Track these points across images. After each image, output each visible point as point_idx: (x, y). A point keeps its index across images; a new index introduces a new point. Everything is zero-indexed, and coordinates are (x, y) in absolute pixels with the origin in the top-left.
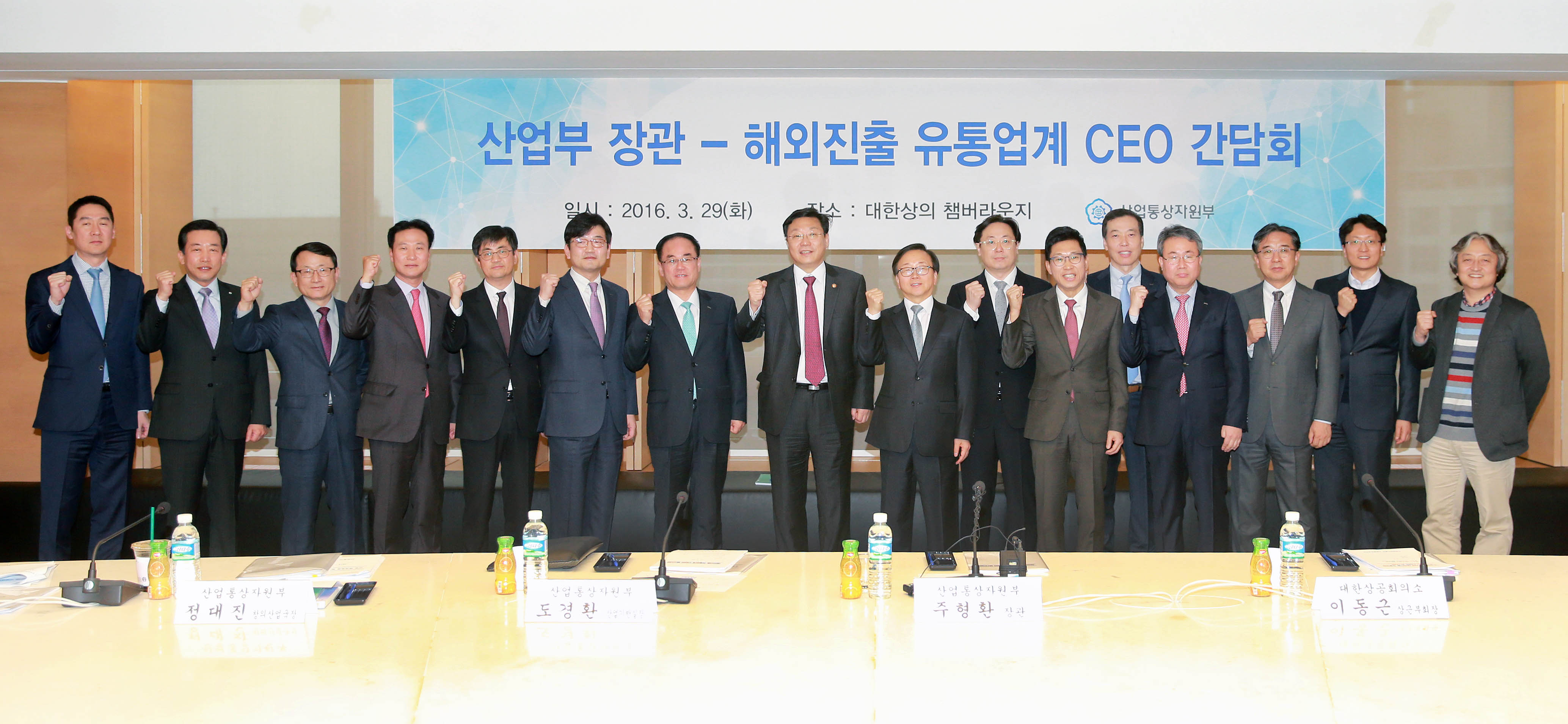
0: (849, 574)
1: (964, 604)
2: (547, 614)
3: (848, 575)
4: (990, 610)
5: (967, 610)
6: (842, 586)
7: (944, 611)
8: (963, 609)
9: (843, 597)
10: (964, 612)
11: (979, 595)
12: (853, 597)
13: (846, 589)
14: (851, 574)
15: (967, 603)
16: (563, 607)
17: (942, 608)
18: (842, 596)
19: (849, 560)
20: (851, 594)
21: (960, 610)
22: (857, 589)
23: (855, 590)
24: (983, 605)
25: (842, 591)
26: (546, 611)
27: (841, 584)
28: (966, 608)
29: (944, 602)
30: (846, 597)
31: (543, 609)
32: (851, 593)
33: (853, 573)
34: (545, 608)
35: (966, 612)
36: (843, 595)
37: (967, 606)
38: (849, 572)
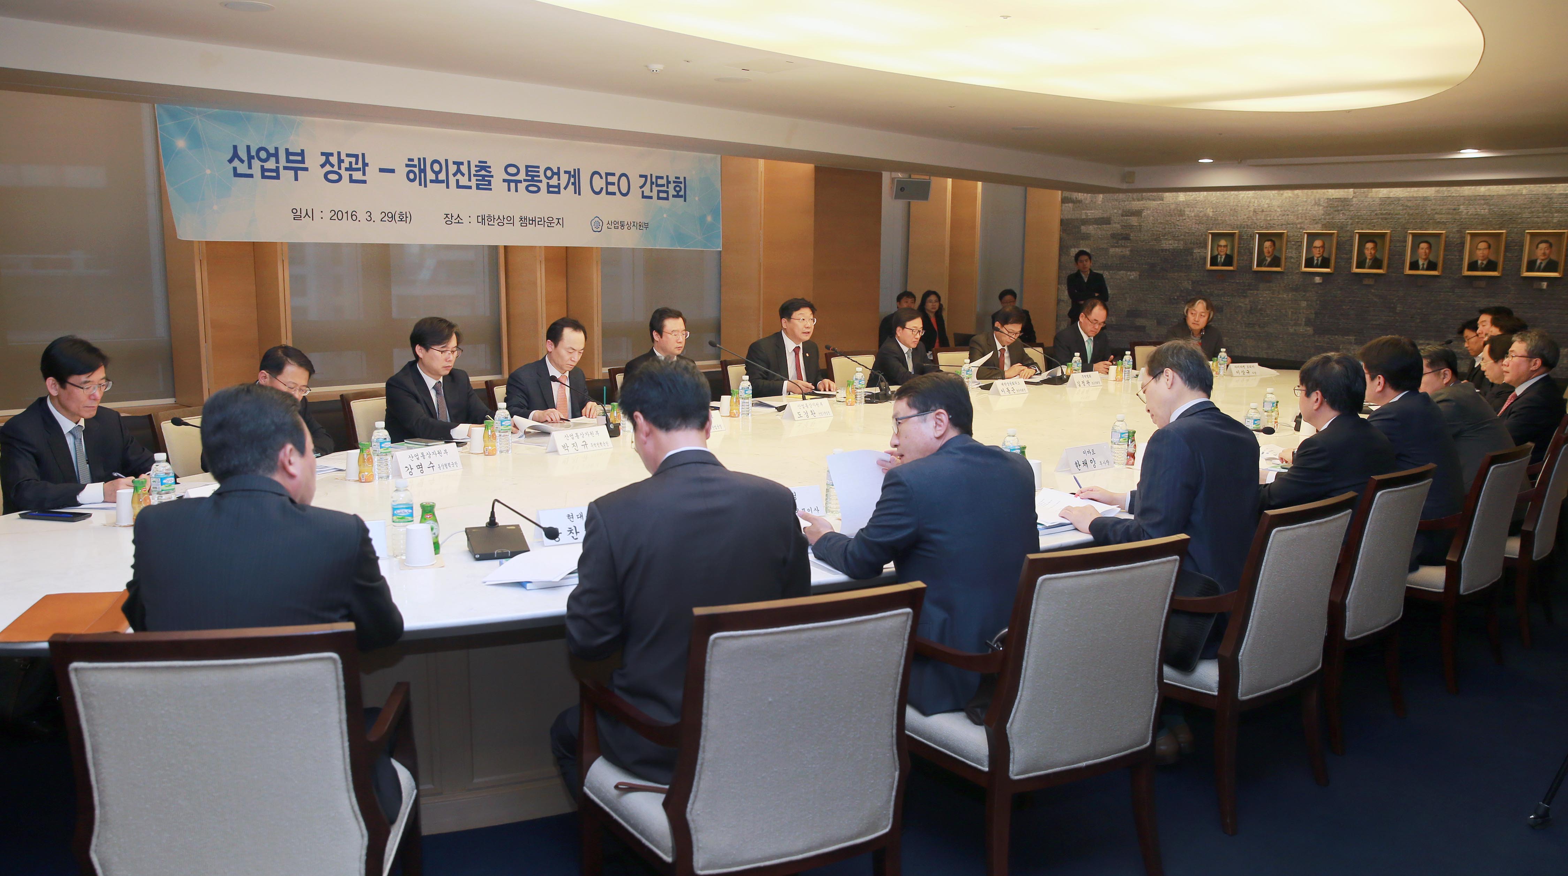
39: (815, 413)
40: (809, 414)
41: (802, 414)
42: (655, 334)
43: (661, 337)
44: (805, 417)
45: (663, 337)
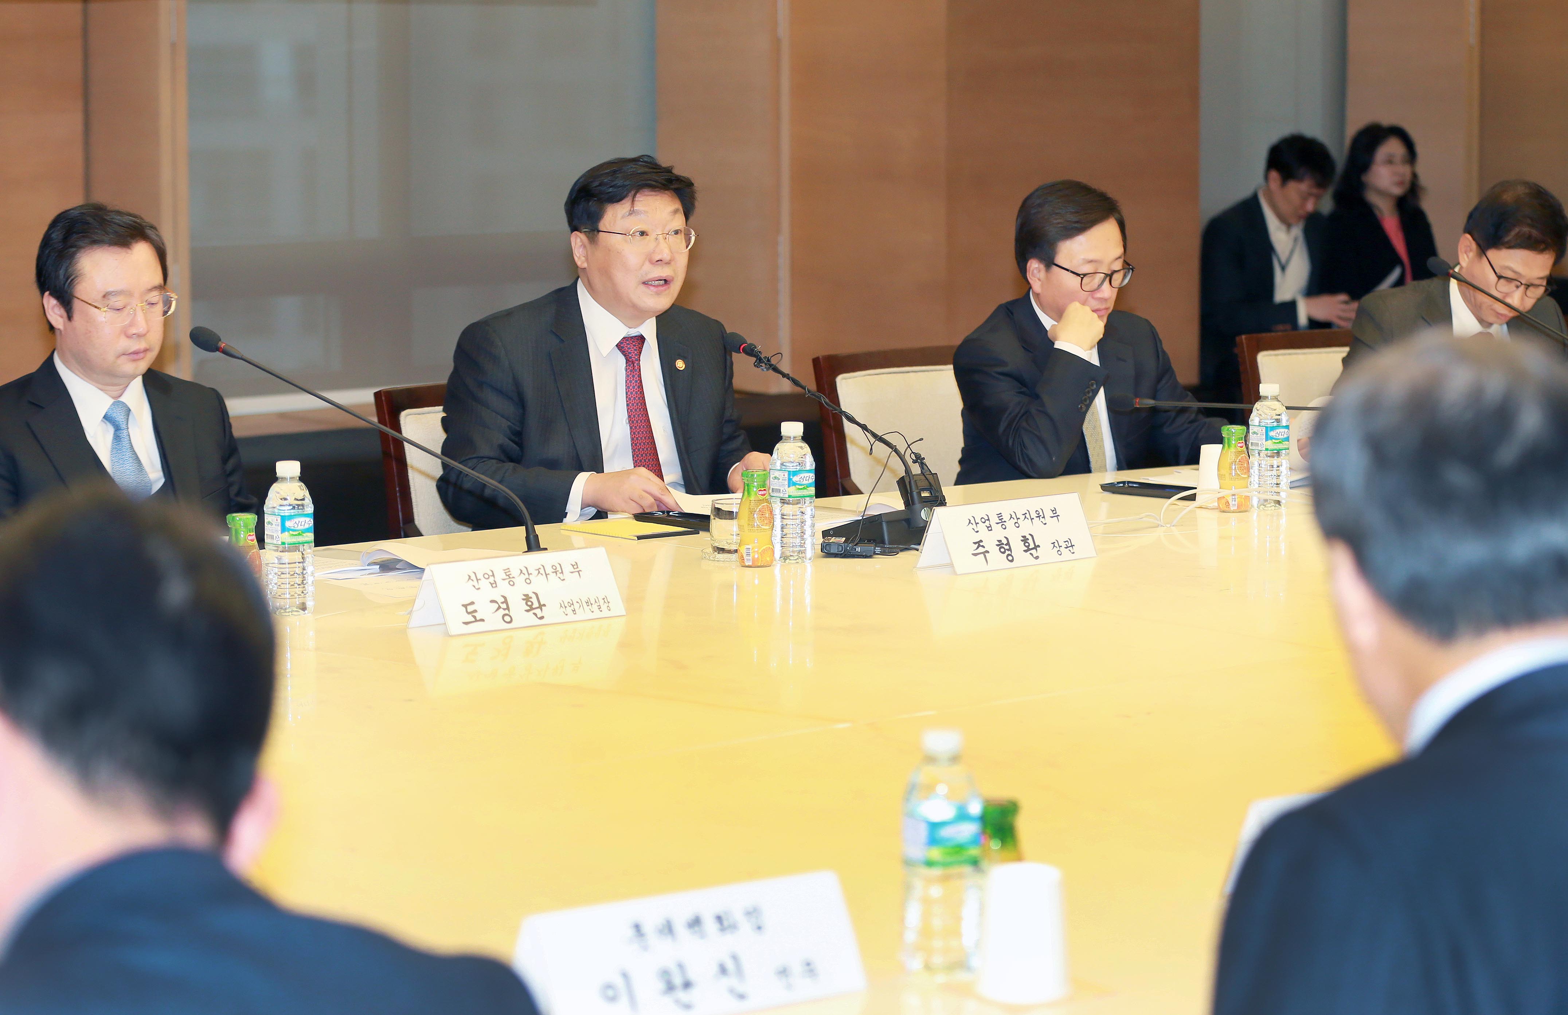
2: (478, 619)
8: (1004, 547)
10: (1007, 552)
16: (496, 606)
17: (981, 550)
21: (1002, 550)
26: (474, 614)
31: (469, 611)
34: (470, 609)
39: (541, 606)
40: (518, 607)
41: (485, 610)
42: (51, 303)
43: (70, 317)
44: (493, 619)
45: (76, 316)
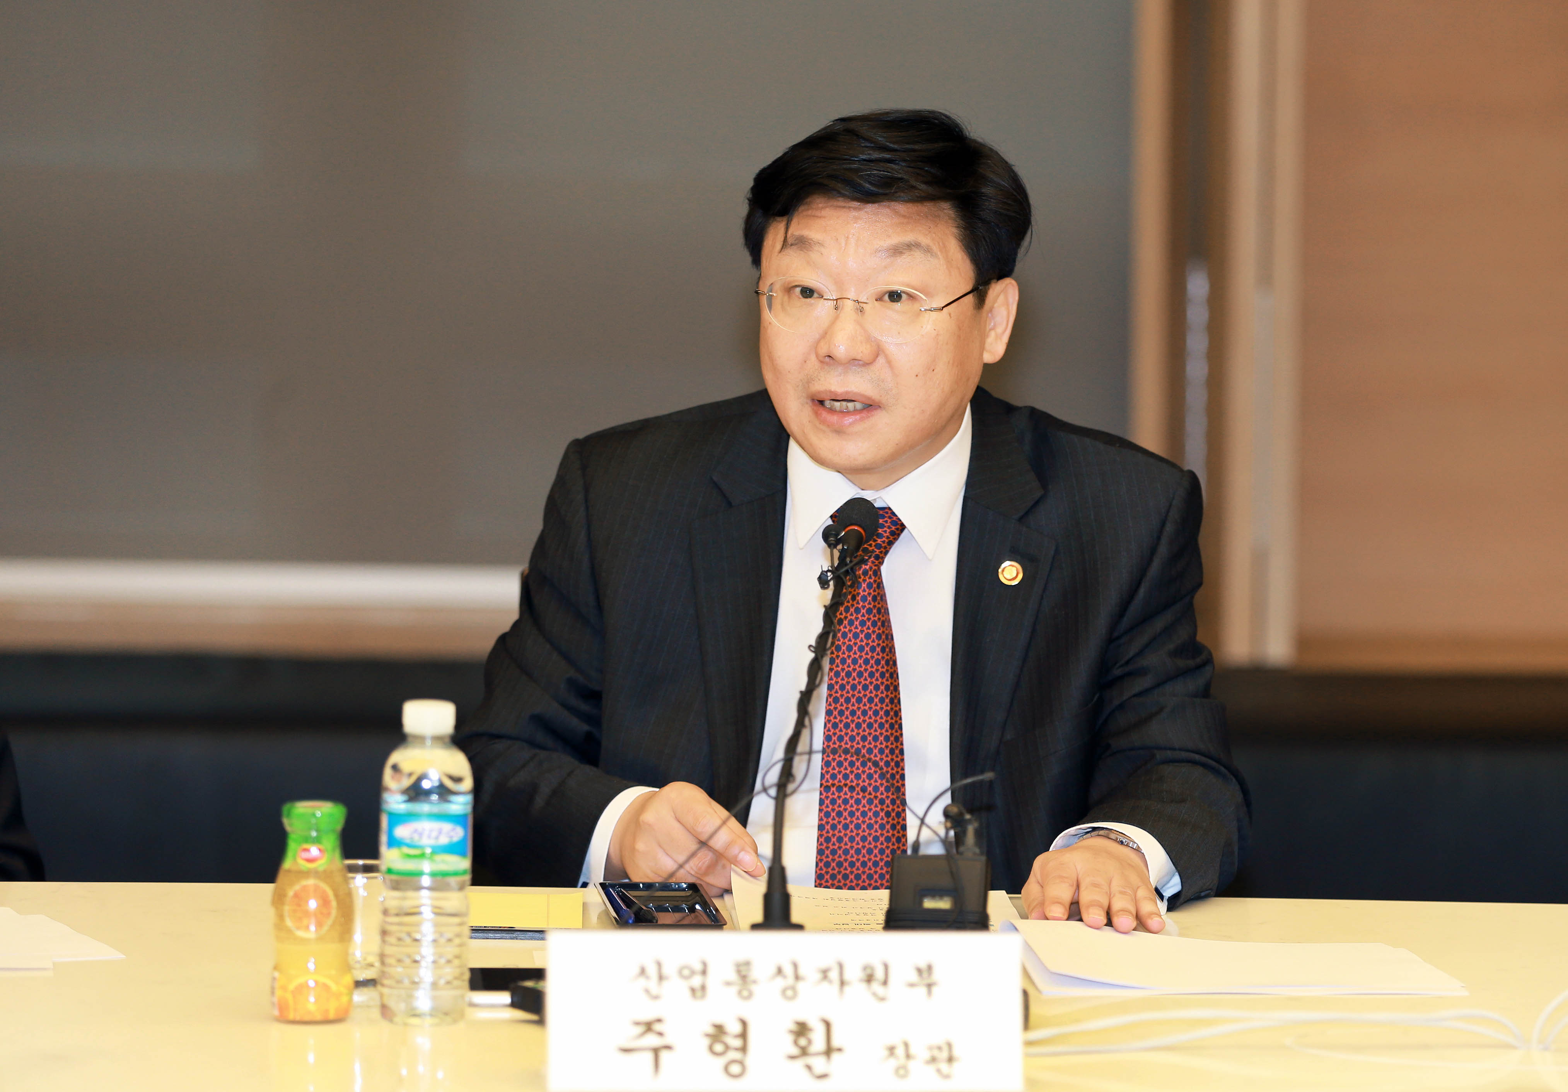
0: (307, 928)
1: (734, 1028)
3: (300, 934)
4: (829, 1051)
5: (744, 1049)
6: (276, 974)
7: (656, 1051)
8: (730, 1044)
9: (284, 1019)
10: (731, 1054)
11: (790, 993)
12: (319, 1017)
13: (291, 987)
14: (313, 928)
15: (744, 1023)
17: (652, 1040)
18: (276, 1013)
19: (306, 874)
20: (311, 1005)
21: (719, 1048)
22: (334, 987)
23: (326, 987)
24: (802, 1030)
25: (279, 993)
27: (276, 968)
28: (737, 1043)
29: (659, 1021)
30: (291, 1016)
32: (312, 999)
33: (319, 925)
35: (737, 1055)
36: (282, 1007)
37: (743, 1035)
38: (305, 922)
